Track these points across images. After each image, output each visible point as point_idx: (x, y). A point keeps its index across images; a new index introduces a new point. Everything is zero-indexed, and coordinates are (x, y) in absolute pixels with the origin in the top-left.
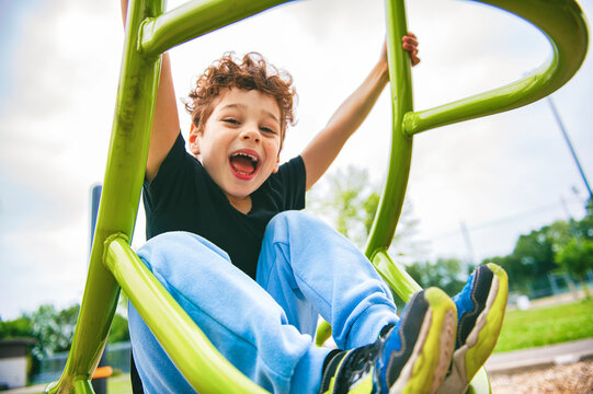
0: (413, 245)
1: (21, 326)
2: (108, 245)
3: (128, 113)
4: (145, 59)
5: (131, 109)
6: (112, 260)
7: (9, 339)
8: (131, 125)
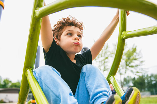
0: (142, 69)
1: (17, 85)
2: (27, 70)
3: (32, 35)
4: (37, 20)
5: (33, 34)
6: (27, 74)
7: (14, 88)
8: (33, 38)
